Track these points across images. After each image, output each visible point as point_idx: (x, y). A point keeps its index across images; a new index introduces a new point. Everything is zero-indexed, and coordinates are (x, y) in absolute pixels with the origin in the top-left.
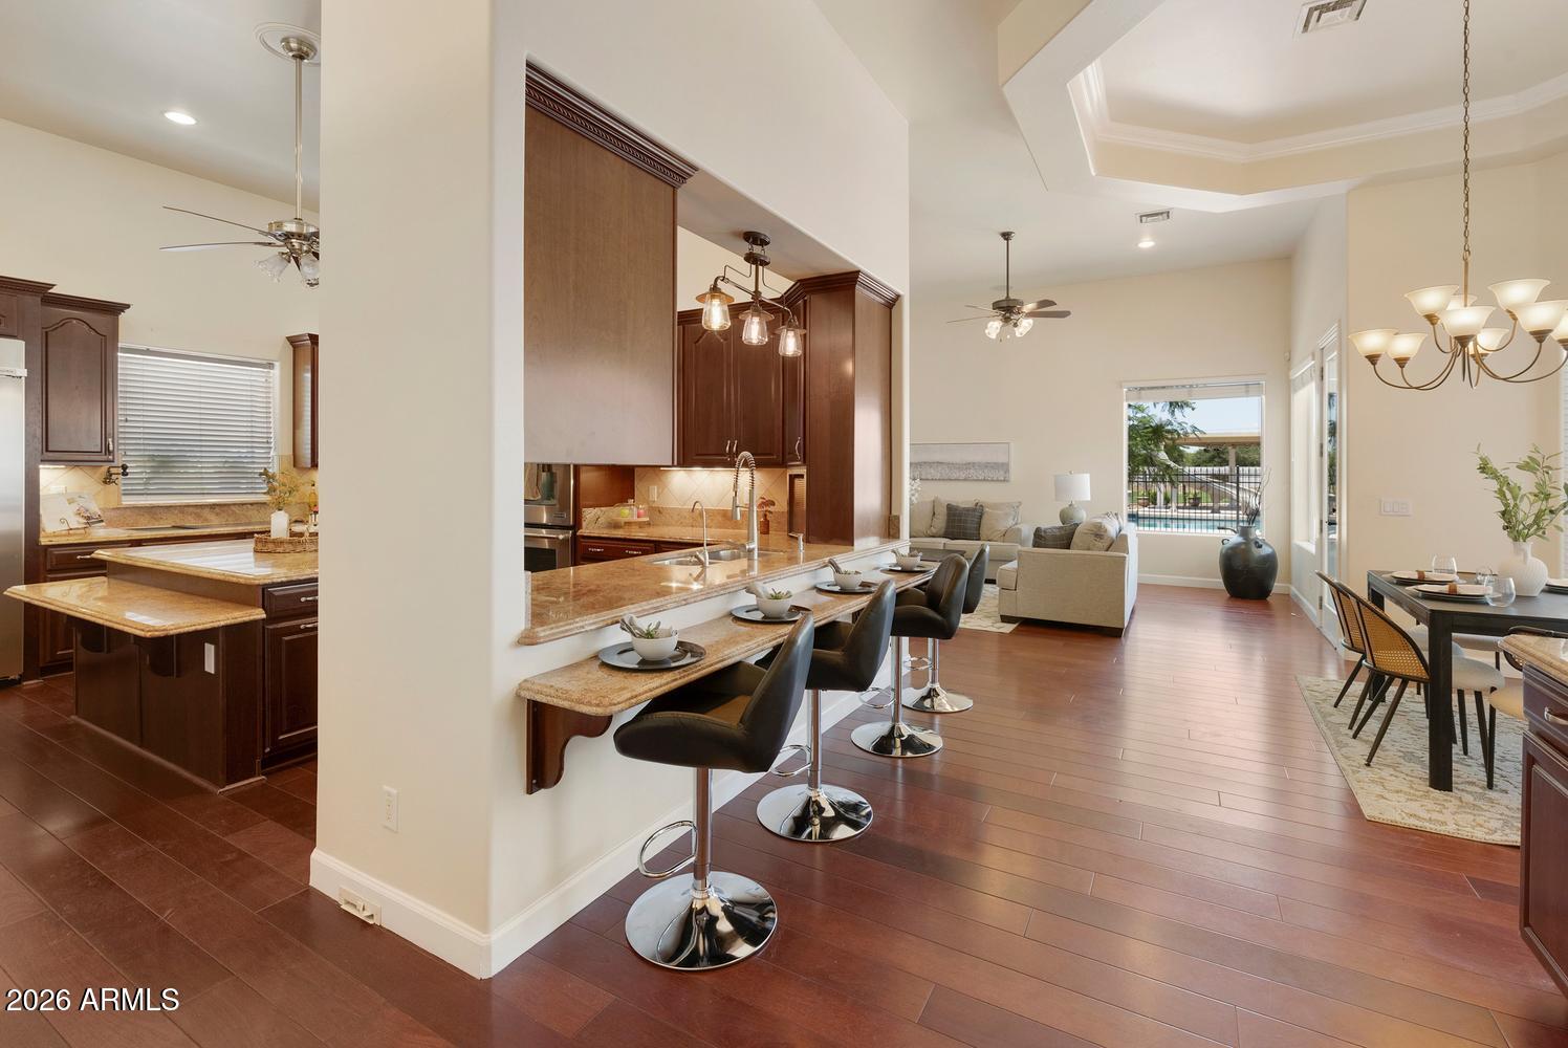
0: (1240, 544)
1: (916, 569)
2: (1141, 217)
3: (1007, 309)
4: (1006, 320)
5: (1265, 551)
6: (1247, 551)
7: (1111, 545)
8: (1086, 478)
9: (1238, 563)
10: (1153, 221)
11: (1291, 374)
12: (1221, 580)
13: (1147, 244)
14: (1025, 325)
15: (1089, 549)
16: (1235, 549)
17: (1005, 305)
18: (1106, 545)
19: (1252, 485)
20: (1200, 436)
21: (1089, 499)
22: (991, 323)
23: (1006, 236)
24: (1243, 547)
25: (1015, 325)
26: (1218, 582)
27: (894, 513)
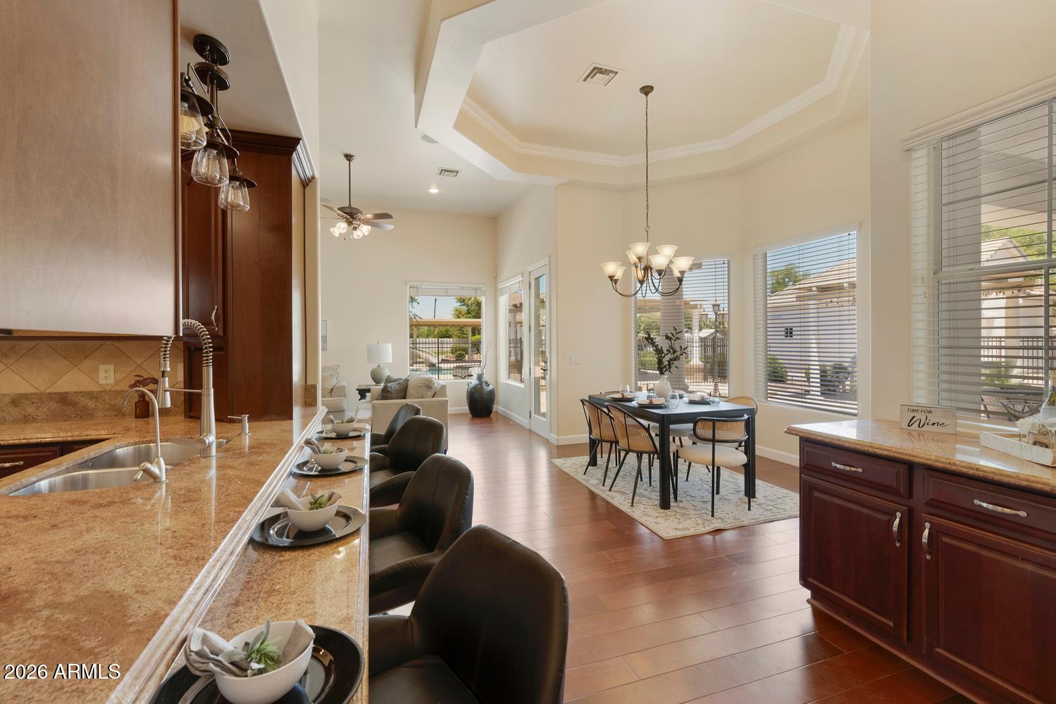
0: (477, 385)
1: (351, 434)
2: (442, 170)
3: (350, 215)
4: (350, 223)
5: (491, 387)
6: (481, 388)
7: (434, 394)
8: (390, 346)
9: (477, 395)
10: (448, 175)
11: (498, 285)
12: (467, 408)
13: (434, 191)
14: (365, 230)
15: (422, 397)
16: (475, 388)
17: (348, 211)
18: (433, 393)
19: (431, 349)
20: (419, 320)
21: (391, 361)
22: (340, 224)
23: (349, 157)
24: (479, 386)
25: (355, 229)
26: (466, 409)
27: (309, 383)
